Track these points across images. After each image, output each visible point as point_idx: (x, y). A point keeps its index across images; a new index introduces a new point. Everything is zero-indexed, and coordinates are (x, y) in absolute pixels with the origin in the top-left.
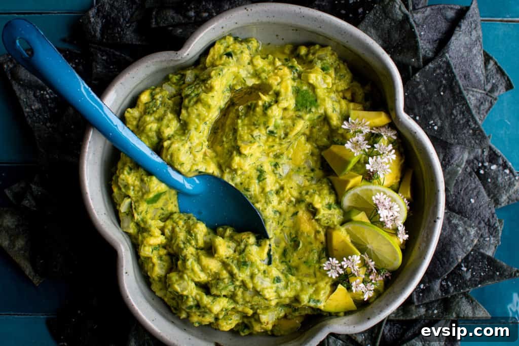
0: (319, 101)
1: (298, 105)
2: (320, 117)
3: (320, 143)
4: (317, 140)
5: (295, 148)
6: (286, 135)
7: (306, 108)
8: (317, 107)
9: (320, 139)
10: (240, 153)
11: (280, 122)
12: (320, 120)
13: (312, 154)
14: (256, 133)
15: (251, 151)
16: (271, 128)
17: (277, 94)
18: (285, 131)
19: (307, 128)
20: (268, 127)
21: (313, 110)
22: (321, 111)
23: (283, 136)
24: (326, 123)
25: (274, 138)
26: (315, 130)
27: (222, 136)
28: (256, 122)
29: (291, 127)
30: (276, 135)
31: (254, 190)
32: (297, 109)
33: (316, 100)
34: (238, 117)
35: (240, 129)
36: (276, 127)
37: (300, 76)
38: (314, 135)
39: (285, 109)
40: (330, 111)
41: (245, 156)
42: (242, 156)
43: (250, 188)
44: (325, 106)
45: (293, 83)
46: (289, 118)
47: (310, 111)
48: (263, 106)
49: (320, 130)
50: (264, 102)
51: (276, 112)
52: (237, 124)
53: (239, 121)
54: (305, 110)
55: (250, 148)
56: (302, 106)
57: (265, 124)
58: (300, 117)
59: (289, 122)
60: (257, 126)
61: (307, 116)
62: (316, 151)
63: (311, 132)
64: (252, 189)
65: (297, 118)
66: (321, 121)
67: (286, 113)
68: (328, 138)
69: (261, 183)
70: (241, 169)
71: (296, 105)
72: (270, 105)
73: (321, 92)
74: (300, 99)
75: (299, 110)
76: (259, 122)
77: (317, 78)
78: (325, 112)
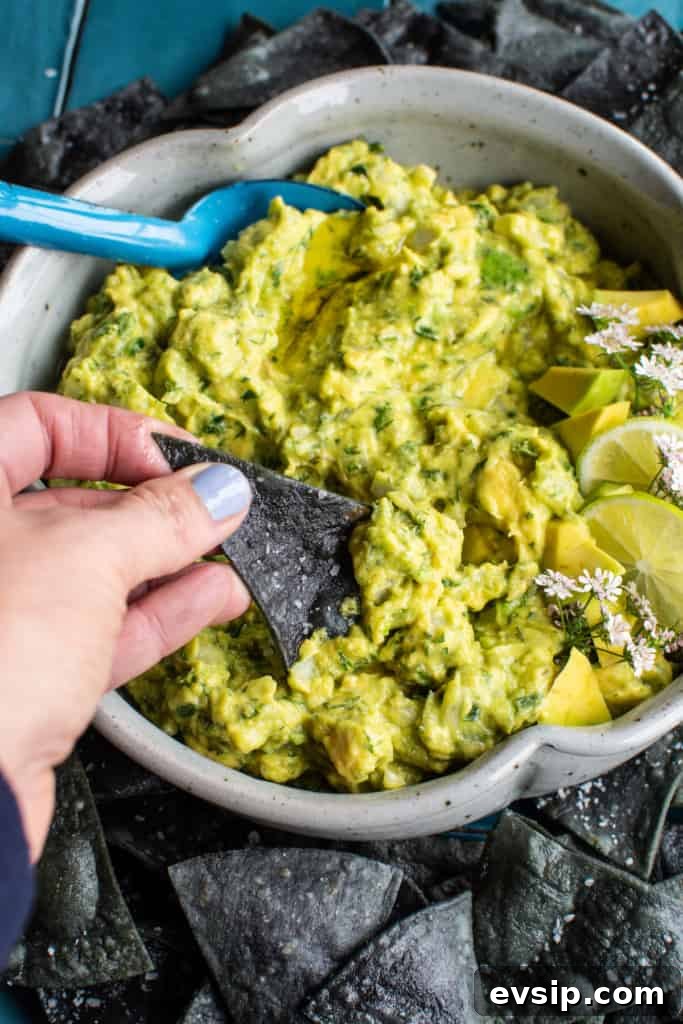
0: (532, 272)
1: (487, 278)
2: (532, 308)
3: (527, 367)
4: (520, 360)
5: (473, 376)
6: (460, 335)
7: (505, 283)
8: (528, 282)
9: (526, 356)
10: (342, 366)
11: (445, 311)
12: (530, 315)
13: (510, 392)
14: (388, 331)
15: (369, 364)
16: (425, 322)
17: (444, 252)
18: (457, 327)
19: (503, 332)
20: (418, 318)
21: (520, 287)
22: (537, 292)
23: (452, 338)
24: (543, 318)
25: (430, 343)
26: (518, 338)
27: (308, 343)
28: (389, 311)
29: (470, 320)
30: (436, 337)
31: (369, 450)
32: (485, 285)
33: (526, 271)
34: (350, 303)
35: (352, 324)
36: (436, 321)
37: (491, 226)
38: (516, 347)
39: (459, 283)
40: (554, 293)
41: (354, 372)
42: (348, 372)
43: (359, 445)
44: (544, 280)
45: (478, 236)
46: (466, 305)
47: (513, 289)
48: (411, 275)
49: (528, 337)
50: (412, 268)
51: (438, 286)
52: (347, 316)
53: (352, 310)
54: (501, 287)
55: (367, 358)
56: (496, 279)
57: (411, 312)
58: (489, 301)
59: (467, 311)
60: (393, 318)
61: (507, 301)
62: (518, 385)
63: (510, 343)
64: (363, 446)
65: (484, 303)
66: (534, 318)
67: (461, 291)
68: (545, 357)
69: (382, 434)
70: (342, 398)
71: (483, 279)
72: (426, 273)
73: (534, 256)
74: (491, 268)
75: (488, 288)
76: (398, 309)
77: (528, 226)
78: (545, 294)
